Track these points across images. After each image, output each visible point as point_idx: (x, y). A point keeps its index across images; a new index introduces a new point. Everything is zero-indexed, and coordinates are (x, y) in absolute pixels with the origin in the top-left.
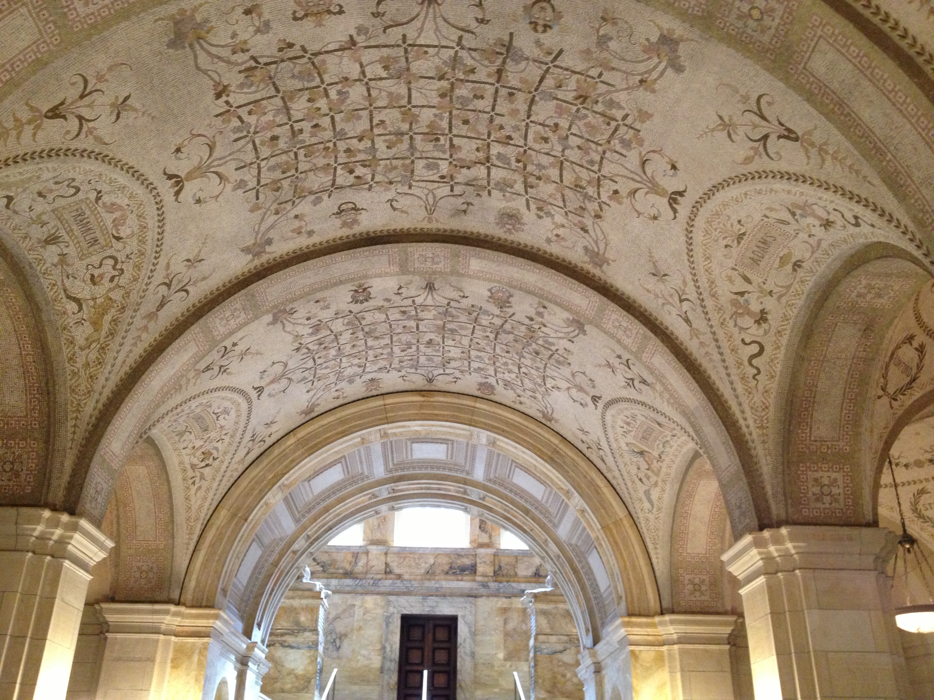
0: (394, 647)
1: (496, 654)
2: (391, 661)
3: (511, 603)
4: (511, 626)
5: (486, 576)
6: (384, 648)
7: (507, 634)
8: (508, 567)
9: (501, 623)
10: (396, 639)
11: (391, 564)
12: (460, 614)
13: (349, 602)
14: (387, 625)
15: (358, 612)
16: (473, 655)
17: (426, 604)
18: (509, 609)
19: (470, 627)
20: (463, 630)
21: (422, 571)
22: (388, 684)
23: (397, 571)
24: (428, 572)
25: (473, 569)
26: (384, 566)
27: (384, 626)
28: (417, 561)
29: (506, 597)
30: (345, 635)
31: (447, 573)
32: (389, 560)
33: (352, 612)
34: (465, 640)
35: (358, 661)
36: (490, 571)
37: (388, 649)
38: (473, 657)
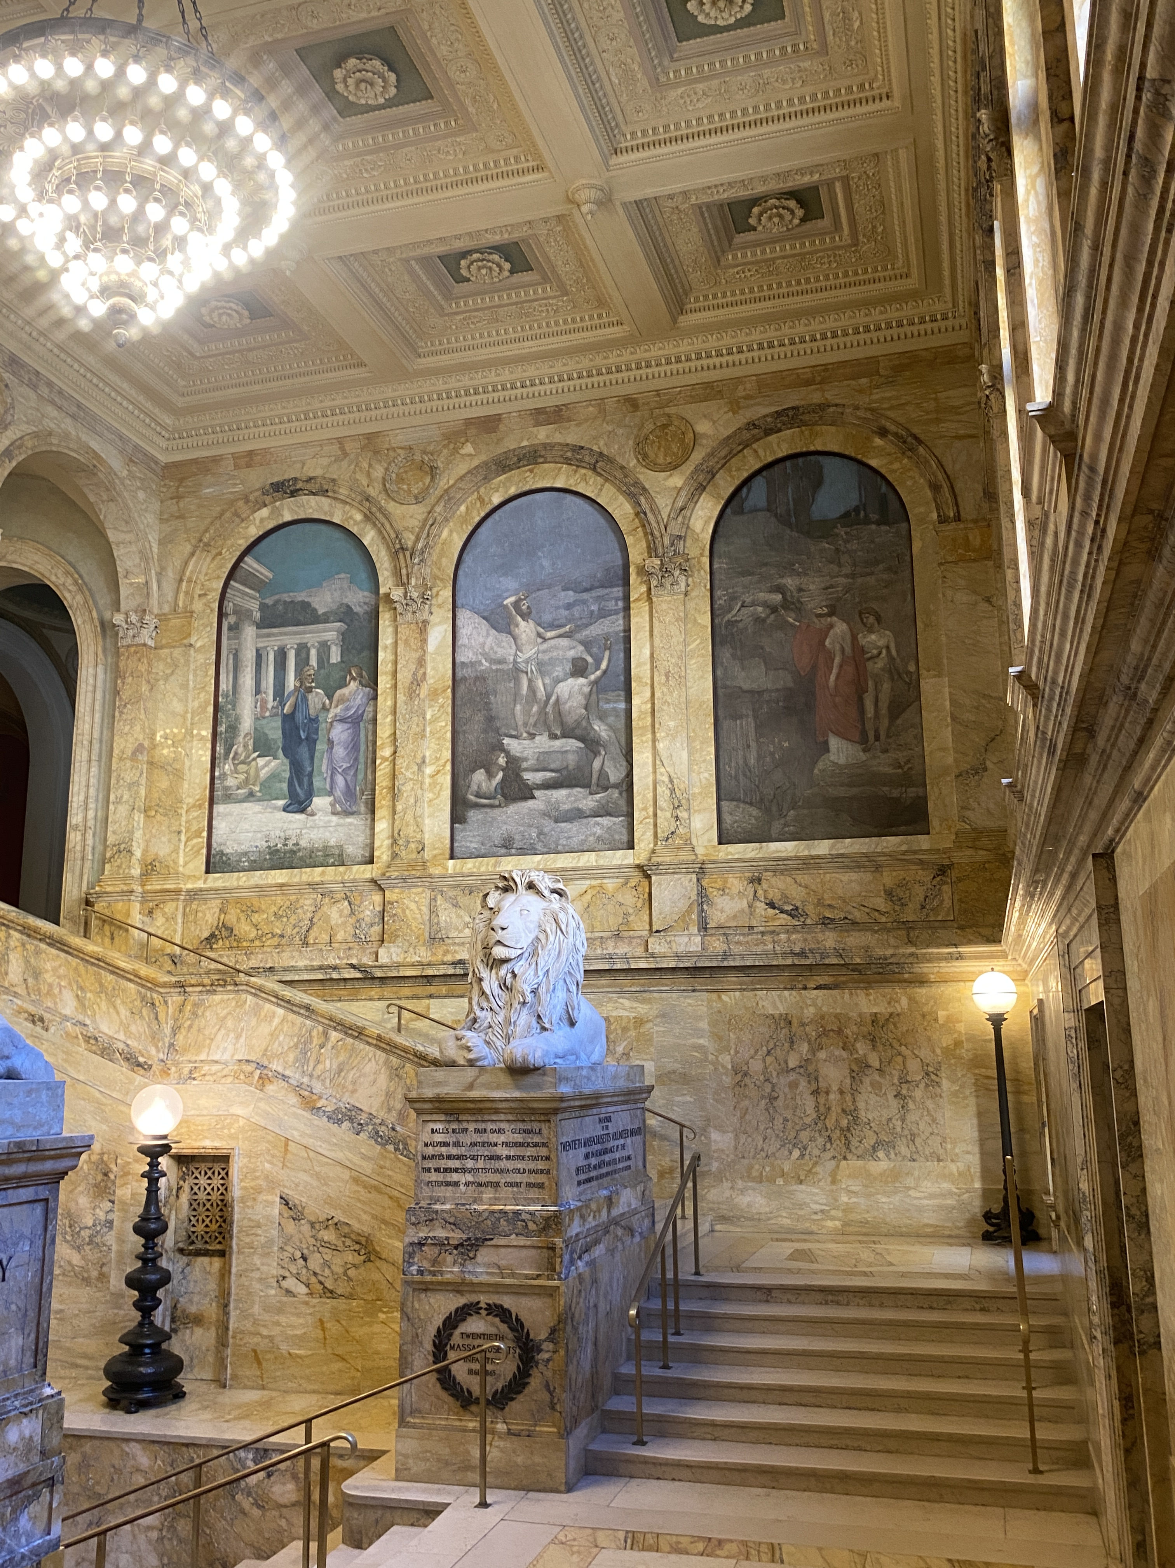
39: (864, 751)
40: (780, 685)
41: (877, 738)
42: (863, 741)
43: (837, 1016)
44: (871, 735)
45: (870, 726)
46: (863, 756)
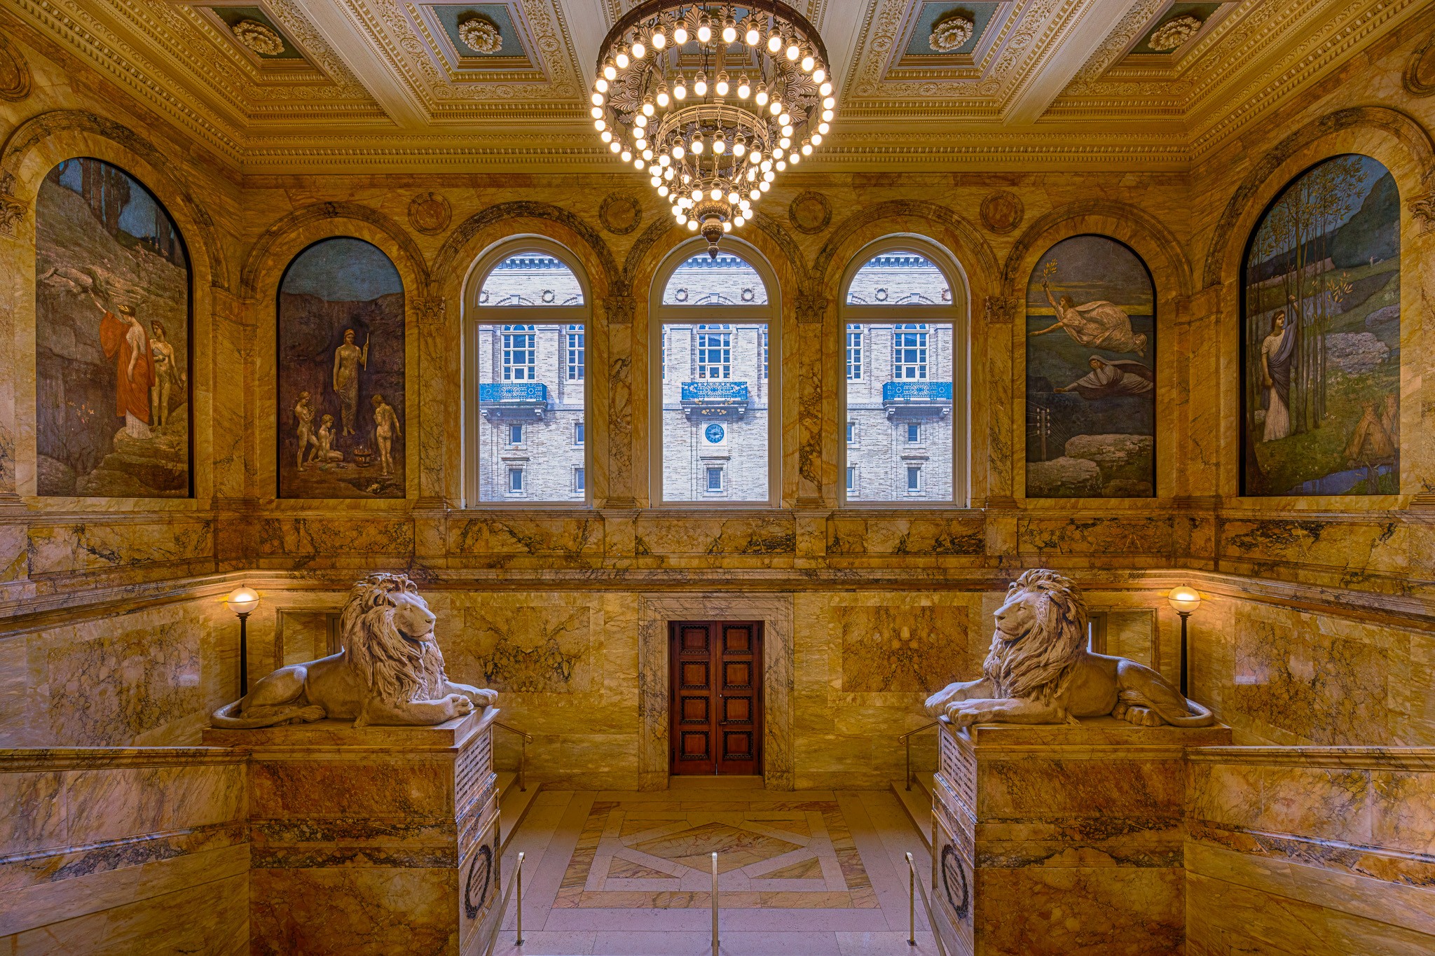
0: (659, 673)
1: (830, 681)
2: (655, 695)
3: (856, 600)
4: (855, 635)
5: (813, 558)
6: (641, 676)
7: (847, 650)
8: (851, 539)
9: (840, 631)
10: (662, 661)
11: (646, 539)
12: (767, 619)
13: (579, 603)
14: (645, 641)
15: (596, 620)
16: (791, 685)
17: (708, 605)
18: (852, 608)
19: (785, 641)
20: (773, 646)
21: (701, 549)
22: (653, 731)
23: (657, 550)
24: (711, 551)
25: (788, 545)
26: (633, 544)
27: (641, 643)
28: (691, 533)
29: (847, 590)
30: (577, 657)
31: (744, 552)
32: (641, 531)
33: (585, 618)
34: (777, 660)
35: (601, 696)
36: (819, 547)
37: (649, 678)
38: (792, 689)
39: (151, 430)
40: (89, 359)
41: (160, 423)
42: (151, 423)
43: (138, 632)
44: (156, 419)
45: (155, 412)
46: (150, 435)
